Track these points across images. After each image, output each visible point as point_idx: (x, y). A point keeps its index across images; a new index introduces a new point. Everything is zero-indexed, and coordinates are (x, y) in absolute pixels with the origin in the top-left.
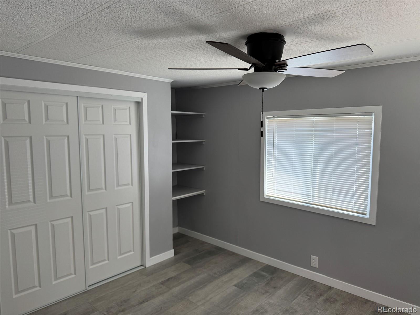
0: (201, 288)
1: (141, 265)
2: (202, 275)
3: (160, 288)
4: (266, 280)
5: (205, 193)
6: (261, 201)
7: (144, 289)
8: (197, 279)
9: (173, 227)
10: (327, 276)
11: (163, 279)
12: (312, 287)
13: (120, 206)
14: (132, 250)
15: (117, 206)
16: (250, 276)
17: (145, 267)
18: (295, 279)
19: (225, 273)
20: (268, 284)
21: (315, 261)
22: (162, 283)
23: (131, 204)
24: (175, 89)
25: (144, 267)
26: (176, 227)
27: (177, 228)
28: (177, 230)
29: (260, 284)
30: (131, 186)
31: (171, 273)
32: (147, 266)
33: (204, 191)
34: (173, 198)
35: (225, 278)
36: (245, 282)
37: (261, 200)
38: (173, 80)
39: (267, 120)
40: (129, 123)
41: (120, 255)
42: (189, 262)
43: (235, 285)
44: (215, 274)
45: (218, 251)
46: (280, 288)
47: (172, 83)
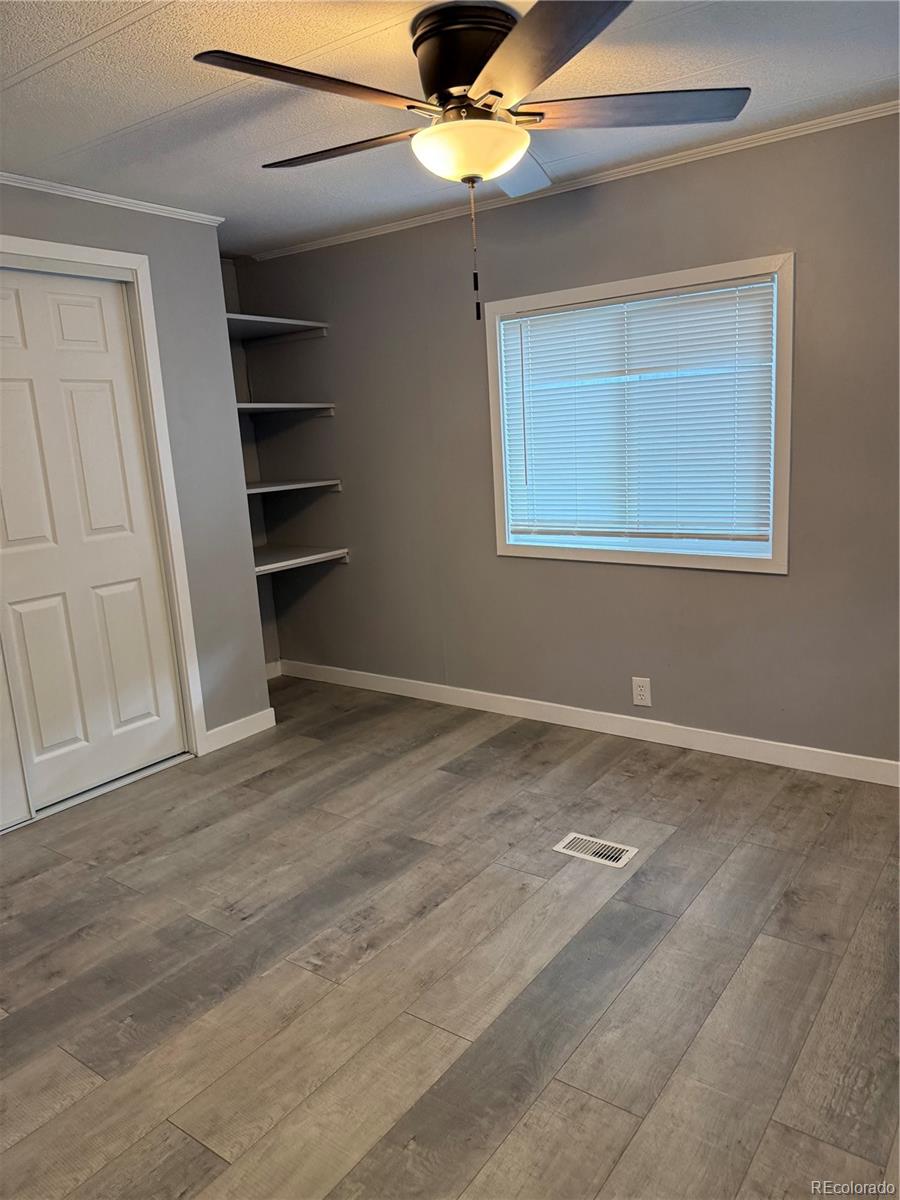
0: (352, 784)
1: (184, 753)
2: (356, 756)
3: (241, 795)
4: (521, 750)
5: (347, 557)
6: (500, 556)
7: (195, 801)
8: (342, 765)
9: (268, 661)
10: (675, 723)
11: (249, 776)
12: (639, 753)
13: (104, 589)
14: (153, 712)
15: (93, 588)
16: (480, 746)
17: (196, 757)
18: (595, 742)
19: (416, 747)
20: (526, 757)
21: (642, 689)
22: (247, 784)
23: (134, 584)
24: (233, 258)
25: (193, 756)
26: (277, 660)
27: (279, 663)
28: (277, 669)
29: (507, 759)
30: (130, 534)
31: (270, 761)
32: (200, 755)
33: (346, 550)
34: (257, 569)
35: (414, 757)
36: (465, 759)
37: (498, 554)
38: (223, 220)
39: (502, 327)
40: (102, 349)
41: (118, 726)
42: (317, 735)
43: (443, 769)
44: (389, 750)
45: (398, 703)
46: (558, 763)
47: (220, 229)
